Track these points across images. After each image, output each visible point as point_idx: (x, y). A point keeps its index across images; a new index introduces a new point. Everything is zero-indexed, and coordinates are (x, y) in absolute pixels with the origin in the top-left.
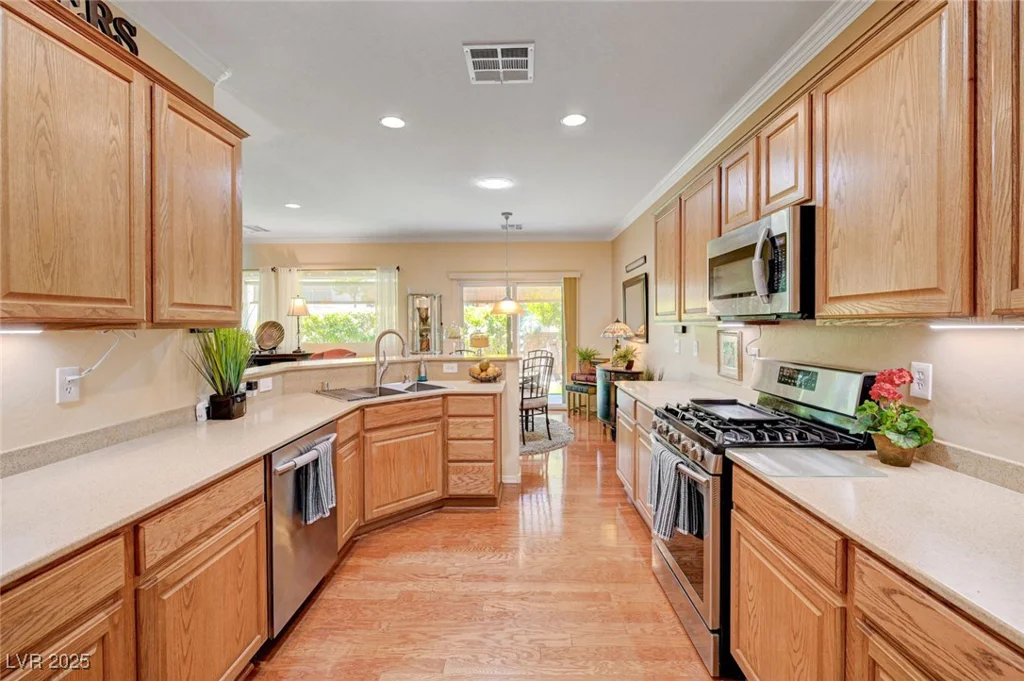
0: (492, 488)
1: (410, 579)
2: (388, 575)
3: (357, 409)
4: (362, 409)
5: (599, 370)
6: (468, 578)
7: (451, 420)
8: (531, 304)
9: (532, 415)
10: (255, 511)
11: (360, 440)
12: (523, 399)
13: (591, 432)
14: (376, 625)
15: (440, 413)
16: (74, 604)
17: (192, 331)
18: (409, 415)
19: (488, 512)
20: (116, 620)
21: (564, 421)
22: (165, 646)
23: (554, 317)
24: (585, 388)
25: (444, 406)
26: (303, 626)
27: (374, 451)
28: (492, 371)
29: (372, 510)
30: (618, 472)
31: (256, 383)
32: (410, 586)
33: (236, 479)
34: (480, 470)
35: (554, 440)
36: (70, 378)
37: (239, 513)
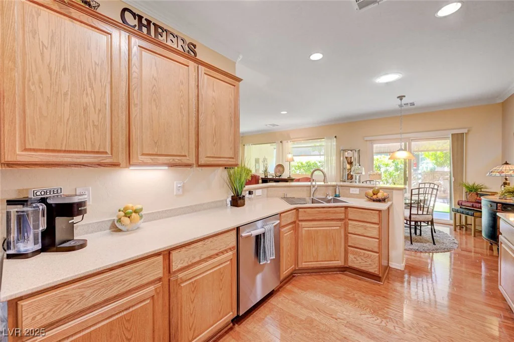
0: (377, 270)
1: (314, 310)
2: (304, 302)
3: (295, 209)
4: (297, 209)
5: (484, 201)
6: (349, 325)
7: (350, 222)
8: (427, 153)
9: (421, 226)
10: (231, 253)
11: (295, 225)
12: (411, 214)
13: (477, 245)
14: (289, 331)
15: (342, 216)
16: (139, 280)
17: (225, 168)
18: (324, 216)
19: (374, 284)
20: (158, 291)
21: (451, 233)
22: (182, 306)
23: (445, 161)
24: (470, 212)
25: (346, 213)
26: (258, 313)
27: (304, 232)
28: (380, 195)
29: (302, 262)
30: (500, 287)
31: (252, 192)
32: (314, 315)
33: (220, 237)
34: (368, 257)
35: (438, 246)
36: (179, 185)
37: (222, 253)
